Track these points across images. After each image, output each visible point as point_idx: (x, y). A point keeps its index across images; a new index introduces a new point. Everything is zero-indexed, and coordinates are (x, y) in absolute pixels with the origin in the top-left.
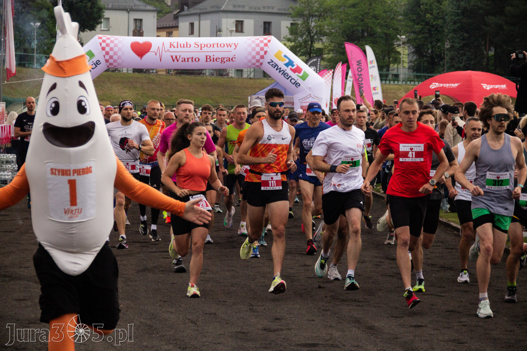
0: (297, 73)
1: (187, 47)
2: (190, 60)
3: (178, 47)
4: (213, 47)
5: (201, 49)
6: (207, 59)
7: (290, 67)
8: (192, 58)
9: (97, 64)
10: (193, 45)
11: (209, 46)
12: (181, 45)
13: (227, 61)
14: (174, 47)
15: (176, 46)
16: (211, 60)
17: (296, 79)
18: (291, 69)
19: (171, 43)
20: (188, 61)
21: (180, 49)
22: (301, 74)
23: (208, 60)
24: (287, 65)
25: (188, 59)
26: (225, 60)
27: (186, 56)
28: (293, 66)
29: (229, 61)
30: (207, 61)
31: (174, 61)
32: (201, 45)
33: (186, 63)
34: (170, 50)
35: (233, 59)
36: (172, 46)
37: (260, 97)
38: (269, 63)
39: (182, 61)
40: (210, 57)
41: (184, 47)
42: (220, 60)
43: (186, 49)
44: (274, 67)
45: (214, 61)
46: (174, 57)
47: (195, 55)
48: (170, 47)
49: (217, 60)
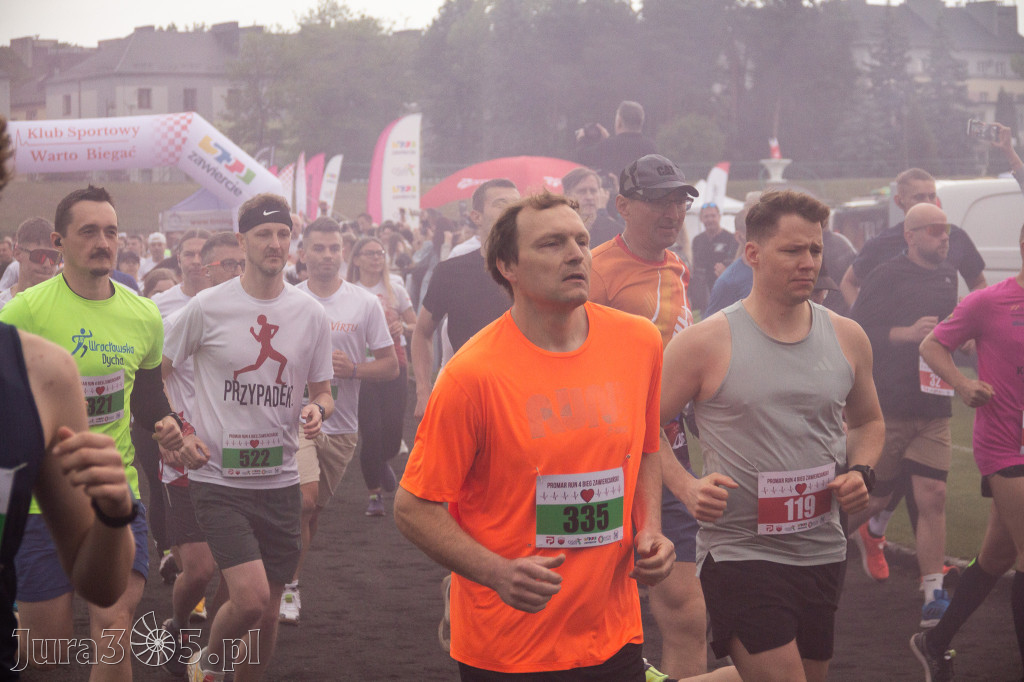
0: (236, 173)
1: (56, 135)
2: (62, 157)
3: (41, 137)
4: (99, 134)
5: (80, 139)
6: (89, 154)
7: (225, 162)
8: (66, 154)
10: (66, 133)
11: (91, 132)
12: (46, 133)
13: (122, 157)
14: (35, 137)
15: (38, 135)
16: (95, 156)
17: (235, 183)
18: (227, 166)
19: (30, 130)
20: (59, 159)
21: (45, 140)
22: (243, 174)
23: (92, 156)
24: (220, 159)
25: (59, 155)
26: (119, 155)
27: (55, 150)
28: (229, 160)
29: (126, 157)
30: (89, 158)
31: (36, 160)
32: (79, 132)
33: (56, 162)
34: (31, 141)
35: (133, 154)
36: (32, 136)
37: (177, 213)
38: (189, 157)
39: (49, 160)
40: (94, 151)
41: (51, 136)
42: (111, 155)
43: (54, 140)
44: (199, 164)
45: (100, 157)
46: (36, 154)
47: (70, 149)
48: (30, 137)
49: (107, 156)
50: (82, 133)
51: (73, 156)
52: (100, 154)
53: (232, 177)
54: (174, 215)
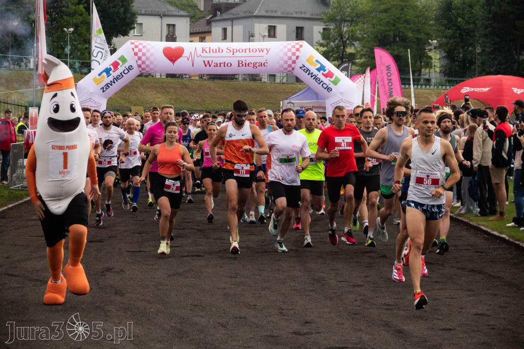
0: (328, 78)
1: (219, 52)
2: (222, 65)
3: (210, 52)
4: (245, 52)
5: (233, 54)
6: (239, 64)
7: (322, 72)
8: (224, 63)
9: (129, 69)
10: (225, 50)
11: (241, 51)
12: (213, 50)
13: (259, 66)
14: (206, 52)
15: (208, 51)
16: (243, 65)
17: (328, 84)
18: (323, 74)
19: (203, 48)
20: (220, 66)
21: (212, 54)
22: (333, 79)
23: (241, 65)
24: (319, 70)
25: (220, 64)
26: (258, 64)
27: (218, 61)
28: (325, 70)
29: (261, 66)
30: (239, 66)
31: (206, 66)
32: (233, 50)
33: (219, 68)
34: (203, 55)
35: (266, 64)
36: (204, 51)
37: (292, 101)
38: (300, 68)
39: (214, 66)
40: (242, 62)
41: (216, 52)
42: (253, 65)
43: (218, 54)
44: (306, 72)
45: (246, 66)
46: (206, 62)
47: (227, 61)
48: (203, 52)
49: (250, 65)
50: (235, 51)
51: (229, 65)
52: (246, 63)
53: (326, 81)
54: (290, 103)
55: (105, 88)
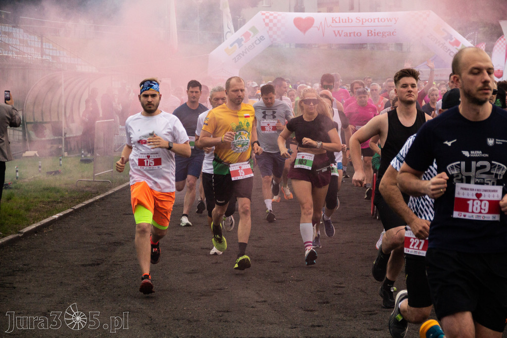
0: (455, 47)
2: (352, 35)
4: (374, 22)
5: (363, 24)
6: (368, 33)
7: (449, 40)
8: (354, 32)
10: (354, 20)
11: (370, 20)
12: (342, 20)
13: (388, 35)
15: (338, 21)
16: (372, 35)
17: (455, 52)
18: (450, 43)
19: (332, 18)
21: (342, 24)
22: (459, 48)
24: (446, 38)
25: (350, 33)
27: (348, 30)
28: (452, 39)
31: (336, 35)
33: (349, 37)
34: (333, 25)
35: (394, 33)
36: (334, 21)
38: (428, 36)
39: (344, 36)
40: (371, 31)
41: (346, 22)
42: (382, 34)
43: (348, 24)
44: (434, 41)
45: (375, 35)
46: (336, 32)
47: (357, 30)
49: (379, 34)
50: (364, 21)
51: (359, 34)
52: (375, 33)
53: (453, 49)
55: (236, 58)
